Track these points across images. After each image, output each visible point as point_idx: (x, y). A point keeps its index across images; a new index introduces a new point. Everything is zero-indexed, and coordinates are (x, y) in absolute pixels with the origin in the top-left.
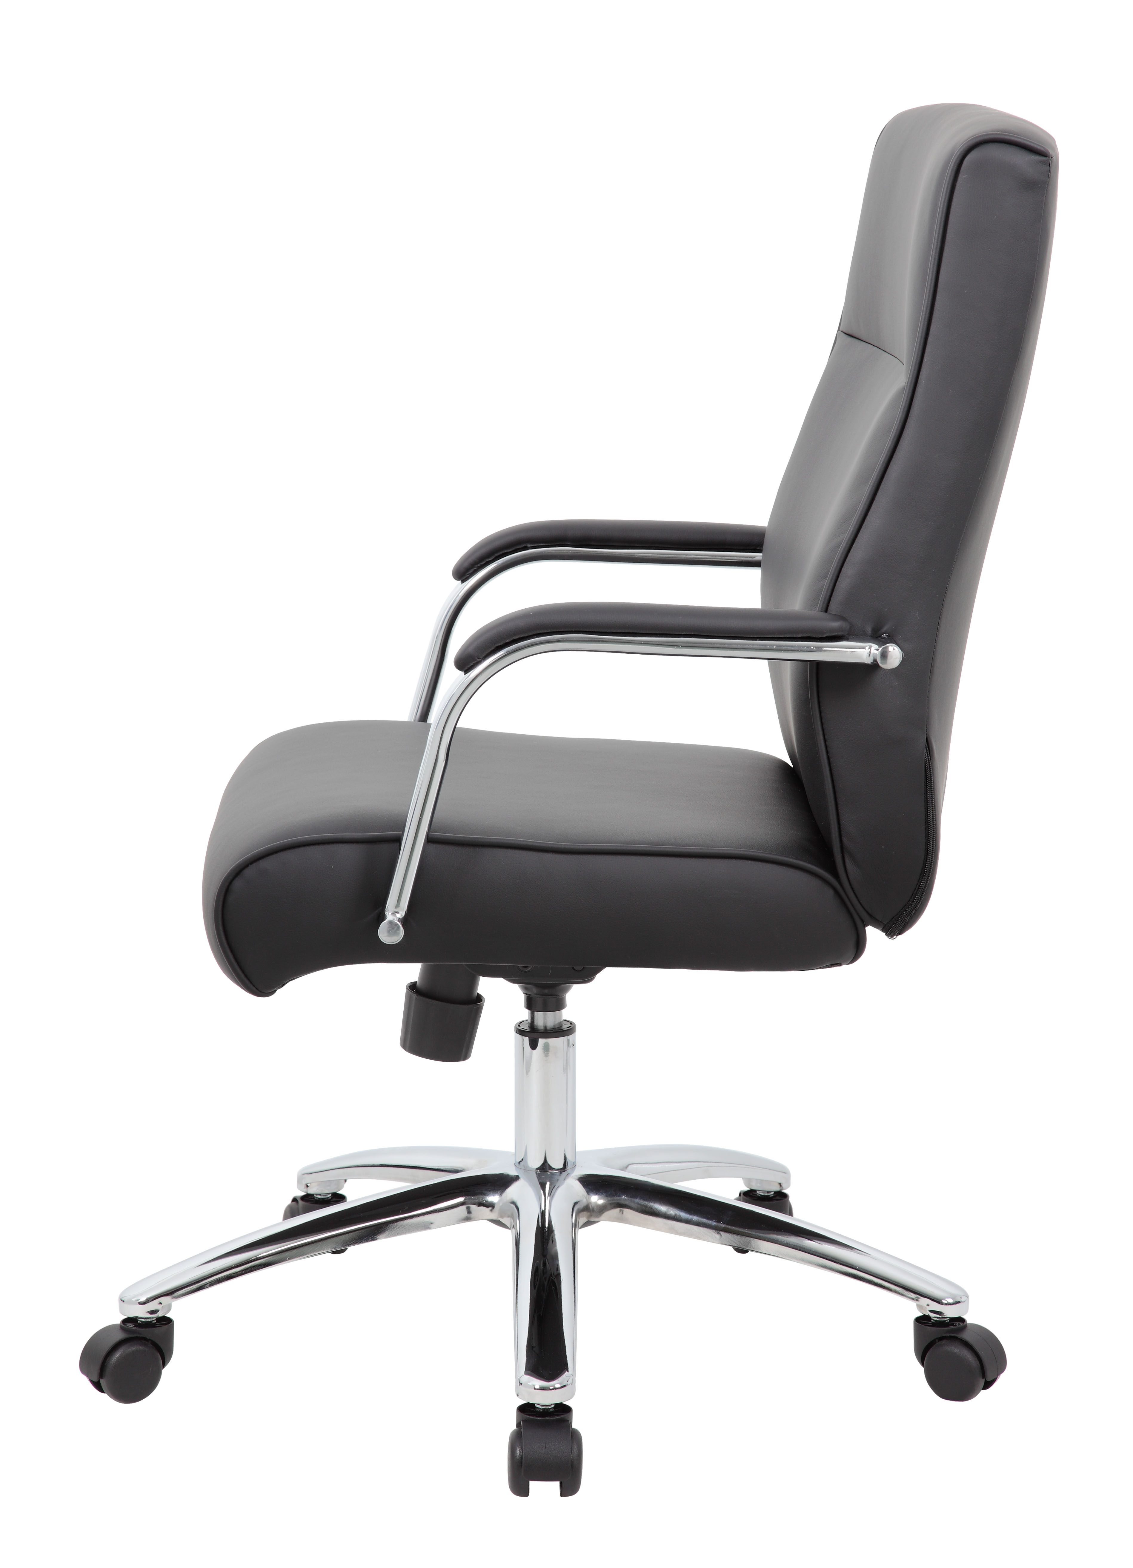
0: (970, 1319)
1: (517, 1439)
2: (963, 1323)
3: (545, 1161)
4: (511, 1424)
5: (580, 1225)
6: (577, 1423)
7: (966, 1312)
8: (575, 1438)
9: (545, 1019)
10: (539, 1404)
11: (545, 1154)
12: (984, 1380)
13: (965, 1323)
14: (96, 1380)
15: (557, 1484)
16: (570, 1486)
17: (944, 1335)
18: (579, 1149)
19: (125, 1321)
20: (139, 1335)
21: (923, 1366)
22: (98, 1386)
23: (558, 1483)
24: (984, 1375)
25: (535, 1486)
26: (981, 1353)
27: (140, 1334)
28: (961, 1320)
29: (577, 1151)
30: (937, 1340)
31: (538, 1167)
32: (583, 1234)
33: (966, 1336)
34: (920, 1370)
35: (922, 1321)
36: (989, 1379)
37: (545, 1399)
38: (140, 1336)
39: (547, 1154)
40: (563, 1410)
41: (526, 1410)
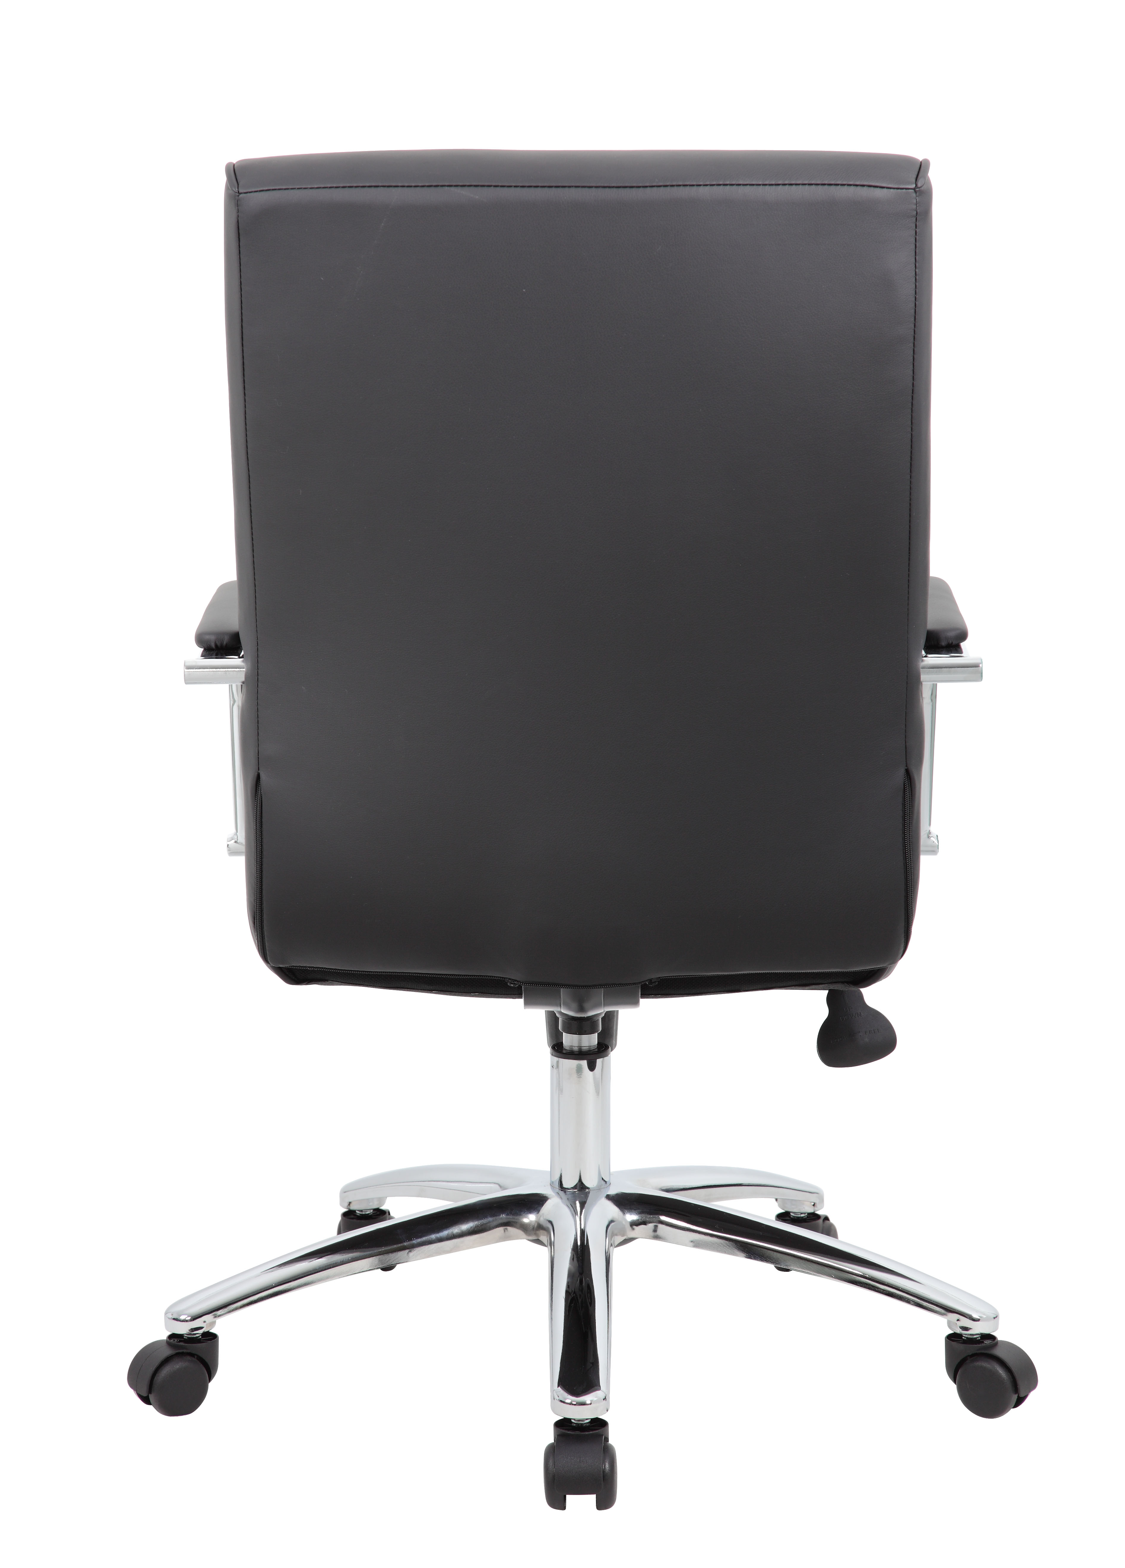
0: (1000, 1336)
1: (551, 1453)
2: (994, 1341)
3: (580, 1180)
4: (549, 1438)
5: (616, 1243)
6: (614, 1438)
7: (996, 1329)
8: (608, 1453)
9: (580, 1041)
10: (574, 1419)
11: (580, 1174)
12: (1017, 1395)
13: (996, 1341)
14: (145, 1395)
15: (592, 1498)
16: (605, 1501)
17: (978, 1352)
18: (613, 1169)
19: (172, 1336)
20: (185, 1351)
21: (955, 1383)
22: (146, 1400)
23: (595, 1495)
24: (1016, 1390)
25: (571, 1500)
26: (1013, 1369)
27: (187, 1349)
28: (991, 1337)
29: (611, 1171)
30: (968, 1358)
31: (573, 1186)
32: (617, 1254)
33: (998, 1352)
34: (953, 1387)
35: (952, 1338)
36: (1022, 1395)
37: (580, 1414)
38: (189, 1351)
39: (581, 1174)
40: (599, 1425)
41: (563, 1425)
